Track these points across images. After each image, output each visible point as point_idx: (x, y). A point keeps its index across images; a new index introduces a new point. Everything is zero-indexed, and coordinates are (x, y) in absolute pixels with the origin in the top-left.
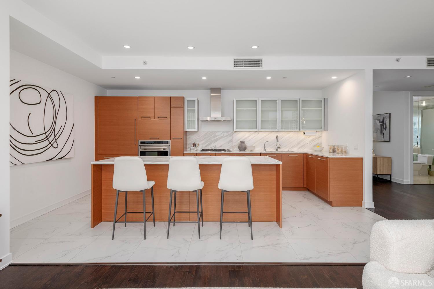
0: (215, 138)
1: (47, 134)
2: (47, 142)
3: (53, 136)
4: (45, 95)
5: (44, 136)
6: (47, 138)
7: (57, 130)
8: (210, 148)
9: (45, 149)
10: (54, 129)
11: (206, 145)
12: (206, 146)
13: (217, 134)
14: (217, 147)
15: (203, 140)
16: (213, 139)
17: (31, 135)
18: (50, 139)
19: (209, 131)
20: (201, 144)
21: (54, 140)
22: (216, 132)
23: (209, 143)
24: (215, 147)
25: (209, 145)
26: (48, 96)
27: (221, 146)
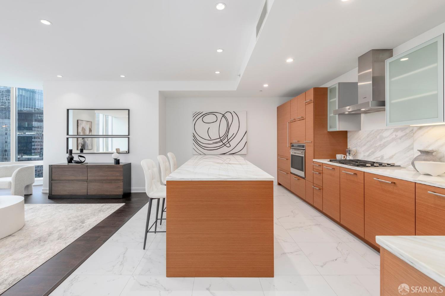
0: (382, 142)
1: (221, 139)
2: (221, 143)
3: (226, 140)
4: (220, 116)
5: (219, 140)
6: (221, 141)
7: (229, 137)
8: (374, 159)
9: (220, 147)
10: (227, 135)
11: (370, 153)
12: (369, 156)
13: (386, 134)
14: (385, 158)
15: (365, 145)
16: (379, 144)
17: (210, 139)
18: (224, 142)
19: (373, 130)
20: (363, 151)
21: (227, 142)
22: (382, 130)
23: (372, 150)
24: (382, 157)
25: (373, 153)
26: (223, 116)
27: (391, 158)
